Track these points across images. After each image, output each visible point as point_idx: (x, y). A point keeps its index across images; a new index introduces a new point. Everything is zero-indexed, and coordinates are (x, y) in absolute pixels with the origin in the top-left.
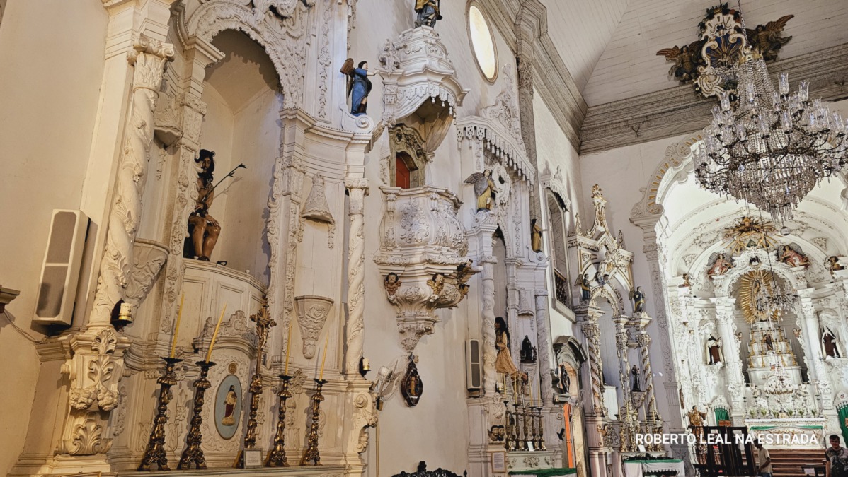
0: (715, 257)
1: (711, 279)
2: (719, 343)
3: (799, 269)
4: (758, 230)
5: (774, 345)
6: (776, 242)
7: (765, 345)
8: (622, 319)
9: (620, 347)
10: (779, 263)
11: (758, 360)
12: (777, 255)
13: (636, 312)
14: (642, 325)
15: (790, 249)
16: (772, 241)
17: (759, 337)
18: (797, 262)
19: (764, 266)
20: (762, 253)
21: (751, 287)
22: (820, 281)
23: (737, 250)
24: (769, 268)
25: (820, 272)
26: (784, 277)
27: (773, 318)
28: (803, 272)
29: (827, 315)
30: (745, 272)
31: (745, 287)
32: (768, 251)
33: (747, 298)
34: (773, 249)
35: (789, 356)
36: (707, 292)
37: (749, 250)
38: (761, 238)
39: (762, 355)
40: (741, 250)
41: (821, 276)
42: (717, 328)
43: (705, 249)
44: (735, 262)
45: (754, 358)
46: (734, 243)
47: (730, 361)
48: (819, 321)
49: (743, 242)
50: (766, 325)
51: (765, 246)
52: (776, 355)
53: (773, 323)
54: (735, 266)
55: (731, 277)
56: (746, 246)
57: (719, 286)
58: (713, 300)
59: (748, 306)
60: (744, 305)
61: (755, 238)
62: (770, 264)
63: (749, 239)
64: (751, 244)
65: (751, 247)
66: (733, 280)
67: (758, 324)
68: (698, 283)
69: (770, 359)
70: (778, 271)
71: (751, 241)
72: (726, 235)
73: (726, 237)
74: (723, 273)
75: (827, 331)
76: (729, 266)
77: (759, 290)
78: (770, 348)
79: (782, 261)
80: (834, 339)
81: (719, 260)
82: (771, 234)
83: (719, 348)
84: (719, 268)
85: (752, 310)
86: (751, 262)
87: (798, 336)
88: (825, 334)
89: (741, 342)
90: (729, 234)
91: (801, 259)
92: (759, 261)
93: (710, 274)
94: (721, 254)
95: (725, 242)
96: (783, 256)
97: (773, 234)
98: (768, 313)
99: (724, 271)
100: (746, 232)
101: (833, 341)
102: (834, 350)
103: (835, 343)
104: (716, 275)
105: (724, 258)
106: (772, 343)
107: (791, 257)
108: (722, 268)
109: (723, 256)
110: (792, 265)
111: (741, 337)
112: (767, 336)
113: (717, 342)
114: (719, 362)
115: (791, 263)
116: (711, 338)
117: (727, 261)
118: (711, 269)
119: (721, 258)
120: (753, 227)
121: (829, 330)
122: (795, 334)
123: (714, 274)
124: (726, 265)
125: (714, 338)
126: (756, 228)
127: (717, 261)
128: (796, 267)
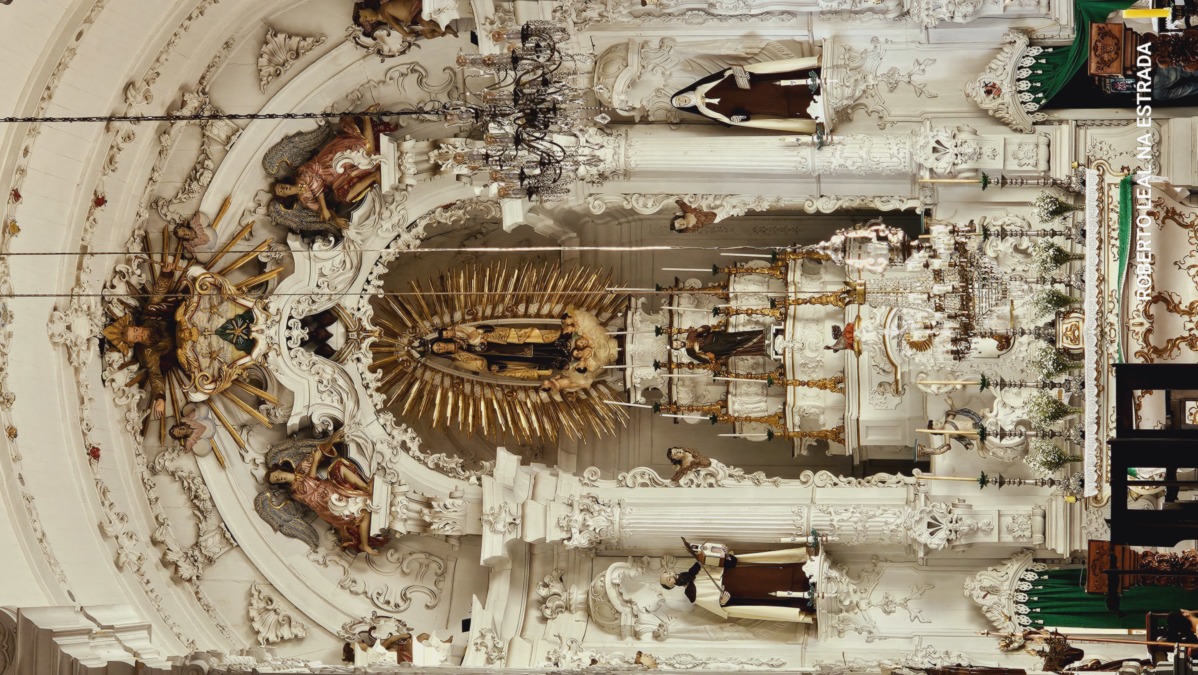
0: (277, 506)
1: (385, 541)
2: (714, 552)
5: (739, 324)
6: (245, 231)
7: (743, 363)
10: (350, 233)
12: (309, 236)
15: (291, 177)
18: (360, 159)
21: (447, 382)
22: (460, 86)
23: (259, 402)
24: (368, 282)
25: (420, 82)
26: (422, 224)
27: (612, 312)
28: (408, 145)
29: (621, 84)
30: (373, 385)
31: (446, 406)
32: (286, 269)
33: (501, 407)
34: (281, 247)
35: (798, 273)
36: (450, 571)
37: (269, 348)
38: (219, 288)
39: (785, 385)
40: (261, 384)
41: (437, 79)
42: (638, 556)
43: (229, 540)
44: (315, 420)
45: (797, 420)
46: (219, 407)
47: (804, 520)
48: (645, 120)
49: (225, 368)
50: (644, 343)
51: (259, 276)
52: (789, 322)
53: (637, 317)
54: (338, 424)
55: (388, 453)
56: (247, 360)
57: (426, 511)
58: (493, 547)
59: (541, 409)
60: (536, 425)
61: (213, 310)
62: (351, 274)
63: (215, 339)
64: (238, 332)
65: (254, 335)
66: (404, 446)
67: (637, 381)
68: (401, 603)
69: (808, 353)
70: (388, 247)
71: (222, 332)
72: (174, 437)
73: (186, 437)
74: (360, 483)
75: (696, 99)
76: (331, 452)
77: (470, 349)
78: (753, 343)
79: (341, 221)
80: (732, 77)
81: (295, 487)
82: (206, 242)
83: (735, 560)
84: (334, 497)
85: (561, 392)
86: (326, 352)
87: (706, 215)
88: (709, 106)
89: (714, 462)
90: (171, 423)
91: (347, 142)
92: (327, 312)
93: (359, 541)
94: (267, 476)
95: (208, 447)
96: (318, 213)
97: (208, 232)
98: (585, 324)
99: (353, 478)
100: (176, 344)
101: (743, 83)
102: (784, 83)
103: (751, 74)
104: (367, 513)
105: (286, 467)
106: (731, 330)
107: (330, 179)
108: (338, 482)
109: (276, 467)
110: (368, 182)
111: (689, 458)
112: (697, 348)
113: (708, 561)
114: (804, 568)
115: (359, 187)
116: (682, 589)
117: (304, 457)
118: (337, 532)
119: (289, 477)
120: (159, 313)
121: (693, 88)
122: (695, 228)
123: (364, 525)
124: (324, 463)
125: (683, 575)
126: (164, 300)
127: (299, 496)
128: (378, 168)
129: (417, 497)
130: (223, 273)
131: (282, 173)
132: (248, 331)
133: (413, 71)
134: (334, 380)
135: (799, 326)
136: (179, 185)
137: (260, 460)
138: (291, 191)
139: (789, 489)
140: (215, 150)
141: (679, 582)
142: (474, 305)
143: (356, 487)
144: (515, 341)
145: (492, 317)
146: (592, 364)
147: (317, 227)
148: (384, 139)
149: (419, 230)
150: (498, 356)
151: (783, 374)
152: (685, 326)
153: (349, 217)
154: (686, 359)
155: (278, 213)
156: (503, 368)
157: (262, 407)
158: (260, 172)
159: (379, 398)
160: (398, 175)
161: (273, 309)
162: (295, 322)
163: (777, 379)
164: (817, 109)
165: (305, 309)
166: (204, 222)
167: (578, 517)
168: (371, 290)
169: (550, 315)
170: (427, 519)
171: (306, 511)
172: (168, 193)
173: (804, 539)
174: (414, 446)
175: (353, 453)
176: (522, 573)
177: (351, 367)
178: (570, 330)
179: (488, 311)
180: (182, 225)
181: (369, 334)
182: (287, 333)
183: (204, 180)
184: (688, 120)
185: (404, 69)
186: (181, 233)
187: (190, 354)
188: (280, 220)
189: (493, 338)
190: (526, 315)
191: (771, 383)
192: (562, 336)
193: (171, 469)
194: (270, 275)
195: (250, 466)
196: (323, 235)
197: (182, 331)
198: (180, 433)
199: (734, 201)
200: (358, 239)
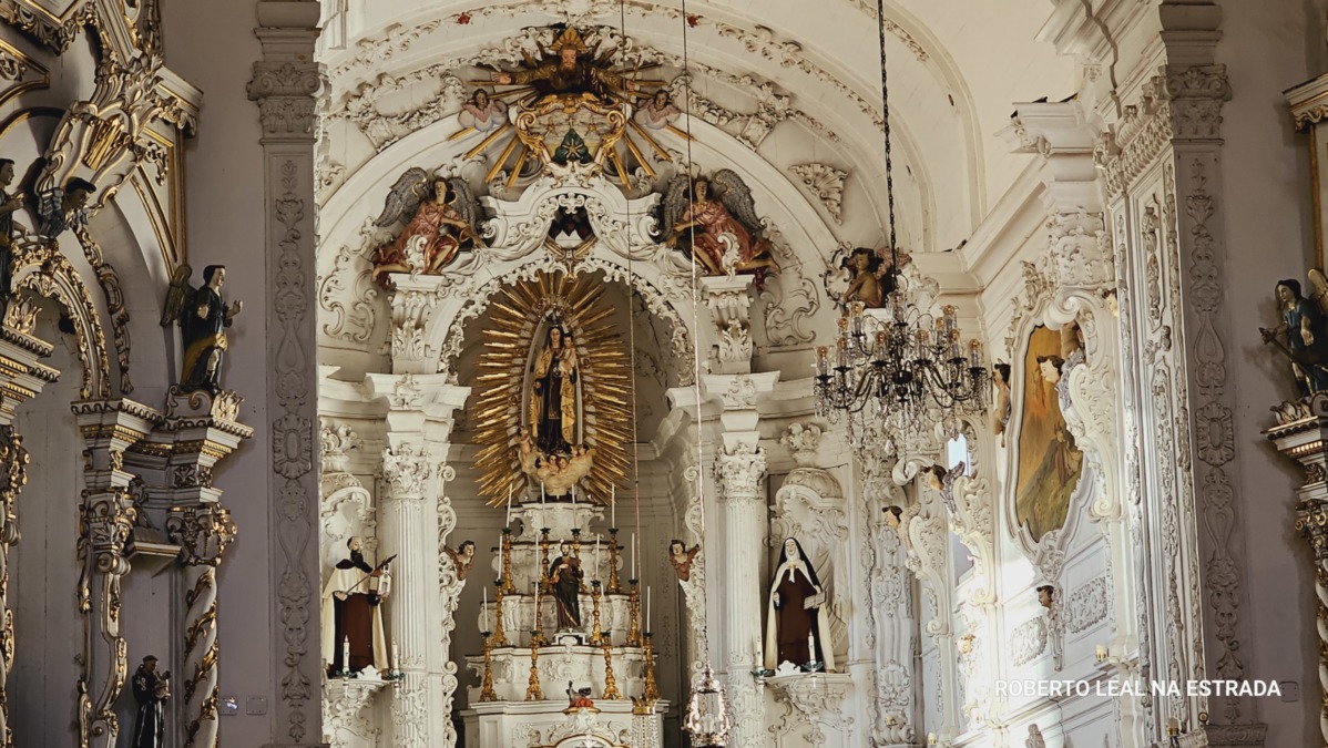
0: (414, 188)
1: (384, 286)
2: (382, 585)
3: (731, 286)
5: (585, 604)
8: (123, 420)
10: (663, 249)
12: (658, 212)
14: (205, 460)
15: (713, 196)
16: (648, 151)
18: (731, 257)
21: (523, 343)
22: (798, 347)
23: (508, 171)
24: (617, 267)
25: (802, 310)
26: (671, 315)
27: (591, 490)
28: (744, 300)
29: (805, 492)
30: (524, 273)
31: (502, 341)
32: (630, 192)
33: (502, 391)
34: (649, 187)
35: (634, 657)
36: (359, 347)
37: (559, 178)
38: (612, 131)
39: (532, 646)
40: (524, 172)
41: (806, 325)
42: (376, 516)
43: (382, 145)
44: (493, 221)
45: (501, 658)
46: (504, 134)
47: (414, 666)
48: (771, 515)
49: (540, 138)
50: (564, 519)
51: (622, 168)
52: (589, 650)
53: (587, 513)
54: (489, 243)
55: (463, 288)
56: (548, 159)
57: (413, 323)
58: (382, 384)
59: (500, 428)
60: (487, 423)
61: (592, 126)
62: (626, 251)
63: (566, 128)
64: (572, 150)
65: (570, 164)
66: (470, 303)
67: (530, 513)
68: (329, 302)
69: (561, 667)
70: (649, 284)
71: (572, 135)
72: (476, 93)
73: (476, 104)
74: (437, 263)
75: (793, 560)
76: (464, 237)
77: (555, 362)
78: (569, 617)
79: (673, 241)
80: (815, 593)
81: (432, 204)
82: (653, 119)
83: (376, 604)
84: (424, 240)
85: (518, 446)
86: (554, 230)
87: (687, 572)
88: (787, 572)
89: (463, 583)
90: (489, 90)
91: (746, 244)
92: (590, 230)
93: (384, 264)
94: (442, 179)
95: (466, 124)
96: (680, 220)
97: (662, 121)
98: (580, 465)
99: (441, 257)
100: (561, 93)
101: (809, 603)
102: (811, 639)
103: (817, 610)
104: (410, 270)
105: (450, 197)
106: (580, 597)
107: (712, 230)
108: (437, 242)
109: (449, 187)
110: (710, 265)
111: (465, 561)
112: (563, 566)
113: (374, 579)
114: (370, 667)
115: (705, 257)
116: (348, 557)
117: (459, 212)
118: (391, 243)
119: (441, 199)
120: (589, 78)
121: (803, 557)
122: (674, 563)
123: (399, 268)
124: (453, 230)
125: (361, 556)
126: (600, 82)
127: (423, 208)
128: (723, 273)
129: (425, 316)
130: (625, 135)
131: (716, 187)
132: (573, 159)
133: (812, 304)
134: (529, 238)
135: (586, 658)
136: (704, 95)
137: (456, 173)
138: (701, 196)
139: (441, 652)
140: (736, 126)
141: (354, 553)
142: (593, 365)
143: (433, 259)
144: (563, 403)
145: (583, 382)
146: (544, 473)
147: (668, 220)
148: (750, 278)
149: (666, 313)
150: (549, 388)
151: (541, 645)
152: (581, 556)
153: (677, 248)
154: (552, 558)
155: (680, 184)
156: (538, 392)
157: (504, 173)
158: (717, 167)
159: (512, 280)
160: (717, 292)
161: (593, 180)
162: (581, 202)
163: (537, 640)
164: (788, 669)
165: (593, 210)
166: (671, 117)
167: (411, 461)
168: (609, 270)
169: (585, 434)
170: (406, 325)
171: (409, 215)
172: (696, 85)
173: (396, 666)
174: (470, 312)
175: (463, 256)
176: (357, 411)
177: (541, 253)
178: (574, 452)
179: (587, 379)
180: (668, 97)
181: (571, 269)
182: (571, 194)
183: (709, 117)
184: (773, 553)
185: (813, 295)
186: (661, 96)
187: (551, 107)
188: (673, 186)
189: (565, 382)
190: (585, 413)
191: (534, 634)
192: (568, 445)
193: (446, 92)
194: (623, 178)
195: (450, 164)
196: (660, 226)
197: (573, 100)
198: (479, 98)
199: (700, 597)
200: (658, 257)
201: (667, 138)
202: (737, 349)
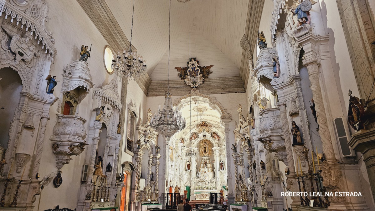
0: (193, 133)
1: (191, 141)
2: (190, 163)
3: (216, 140)
4: (206, 126)
5: (207, 165)
6: (211, 130)
7: (204, 165)
8: (151, 156)
9: (149, 165)
10: (211, 138)
11: (202, 170)
12: (211, 135)
13: (156, 153)
14: (158, 158)
15: (215, 133)
16: (210, 130)
17: (203, 162)
18: (216, 138)
19: (207, 138)
20: (207, 134)
22: (222, 145)
23: (200, 132)
26: (213, 143)
34: (210, 133)
35: (210, 169)
36: (189, 145)
37: (203, 132)
38: (207, 129)
42: (190, 158)
43: (190, 130)
46: (199, 129)
47: (193, 170)
48: (220, 158)
59: (201, 151)
62: (209, 138)
63: (204, 129)
70: (211, 140)
74: (195, 139)
75: (222, 161)
76: (197, 137)
77: (205, 146)
83: (190, 165)
84: (194, 137)
85: (203, 152)
89: (197, 163)
91: (218, 137)
92: (206, 136)
93: (191, 139)
95: (197, 129)
96: (213, 135)
102: (223, 168)
104: (193, 139)
107: (215, 136)
109: (196, 133)
111: (197, 161)
112: (205, 162)
114: (189, 170)
115: (214, 138)
117: (196, 135)
118: (191, 137)
122: (213, 161)
127: (194, 135)
129: (194, 143)
133: (223, 141)
134: (202, 137)
135: (207, 169)
139: (195, 168)
140: (217, 128)
141: (188, 161)
146: (205, 154)
159: (201, 140)
162: (205, 134)
172: (214, 125)
174: (198, 142)
180: (211, 126)
187: (202, 127)
193: (195, 126)
198: (197, 127)
199: (215, 164)
201: (211, 129)
202: (217, 145)
